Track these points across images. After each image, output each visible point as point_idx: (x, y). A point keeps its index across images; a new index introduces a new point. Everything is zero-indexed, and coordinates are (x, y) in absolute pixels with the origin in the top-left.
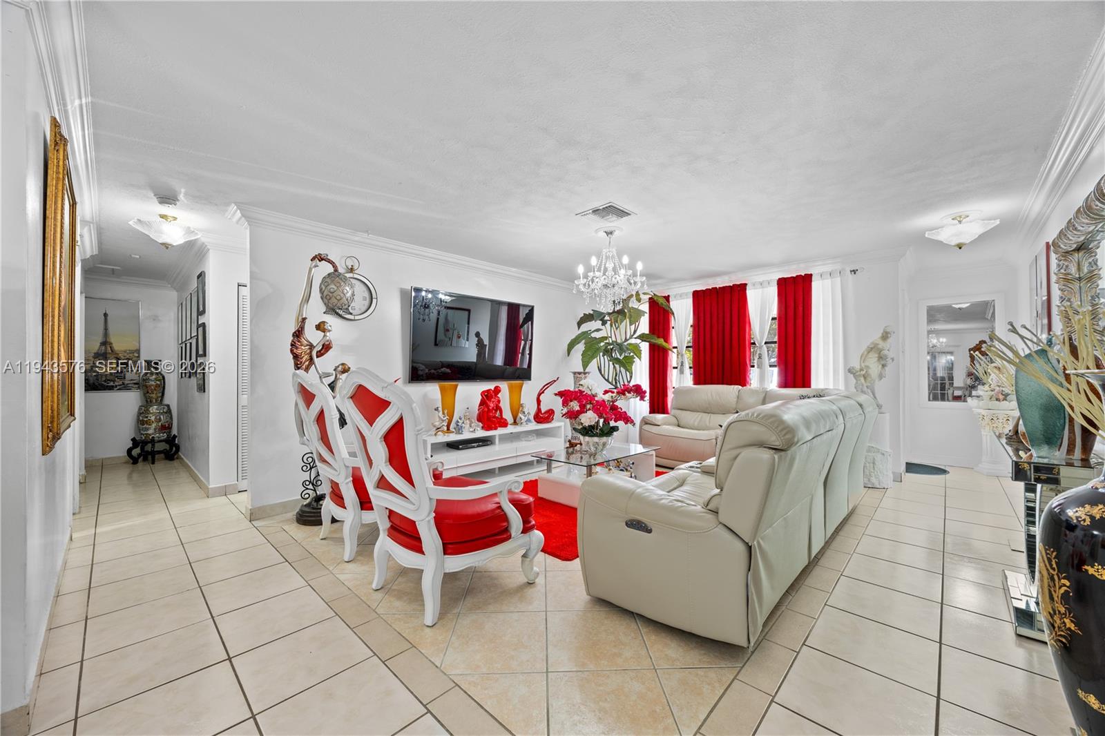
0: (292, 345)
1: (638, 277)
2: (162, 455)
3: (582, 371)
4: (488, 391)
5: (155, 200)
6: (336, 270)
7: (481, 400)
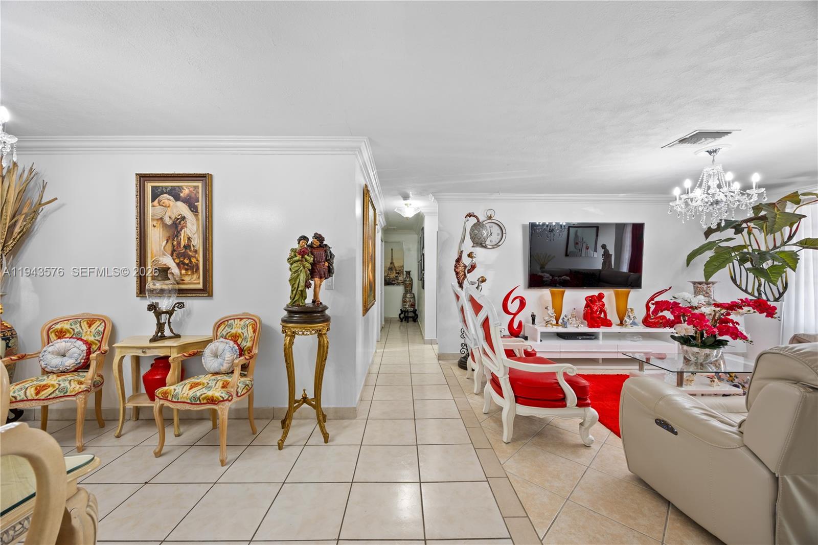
0: (455, 267)
1: (754, 189)
2: (411, 319)
3: (703, 280)
4: (592, 297)
5: (402, 199)
6: (478, 221)
7: (586, 304)
